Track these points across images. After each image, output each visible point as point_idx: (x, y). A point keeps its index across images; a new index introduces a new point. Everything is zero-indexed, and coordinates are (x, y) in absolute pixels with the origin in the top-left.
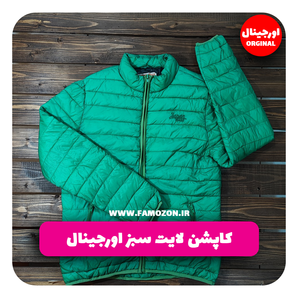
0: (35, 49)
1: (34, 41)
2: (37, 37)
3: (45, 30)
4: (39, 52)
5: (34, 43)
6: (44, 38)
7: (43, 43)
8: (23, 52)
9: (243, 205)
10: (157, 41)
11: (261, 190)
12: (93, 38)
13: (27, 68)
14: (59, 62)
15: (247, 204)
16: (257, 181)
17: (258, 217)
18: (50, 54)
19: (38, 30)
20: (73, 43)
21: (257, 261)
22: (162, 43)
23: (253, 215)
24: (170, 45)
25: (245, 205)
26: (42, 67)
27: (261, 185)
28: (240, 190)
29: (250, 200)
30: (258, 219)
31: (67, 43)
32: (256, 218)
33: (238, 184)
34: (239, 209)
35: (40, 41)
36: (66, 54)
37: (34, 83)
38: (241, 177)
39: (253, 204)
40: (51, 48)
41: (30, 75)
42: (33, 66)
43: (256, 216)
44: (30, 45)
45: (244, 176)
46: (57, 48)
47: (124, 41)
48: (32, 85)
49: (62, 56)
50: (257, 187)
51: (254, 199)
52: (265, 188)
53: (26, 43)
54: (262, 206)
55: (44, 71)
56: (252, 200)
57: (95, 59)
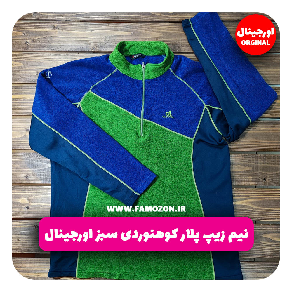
0: (30, 37)
1: (29, 29)
2: (33, 25)
3: (41, 18)
4: (34, 40)
5: (30, 31)
6: (40, 25)
7: (39, 31)
8: (18, 40)
9: (250, 197)
10: (156, 27)
11: (268, 181)
12: (89, 24)
13: (24, 57)
14: (55, 51)
15: (253, 196)
16: (263, 172)
17: (265, 208)
18: (46, 42)
19: (33, 18)
20: (69, 30)
21: (264, 254)
22: (161, 29)
23: (260, 207)
24: (170, 31)
25: (251, 197)
26: (38, 55)
27: (267, 176)
28: (245, 181)
29: (257, 192)
30: (264, 211)
31: (63, 31)
32: (263, 210)
33: (243, 174)
34: (245, 201)
35: (36, 29)
36: (62, 42)
37: (31, 72)
38: (246, 167)
39: (259, 195)
40: (47, 36)
41: (27, 64)
42: (30, 55)
43: (263, 208)
44: (25, 33)
45: (249, 167)
46: (53, 36)
47: (122, 28)
48: (29, 74)
49: (58, 44)
50: (263, 178)
51: (260, 190)
52: (271, 179)
53: (21, 31)
54: (268, 197)
55: (41, 60)
56: (258, 192)
57: (92, 47)
